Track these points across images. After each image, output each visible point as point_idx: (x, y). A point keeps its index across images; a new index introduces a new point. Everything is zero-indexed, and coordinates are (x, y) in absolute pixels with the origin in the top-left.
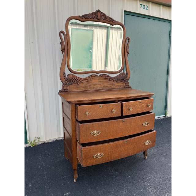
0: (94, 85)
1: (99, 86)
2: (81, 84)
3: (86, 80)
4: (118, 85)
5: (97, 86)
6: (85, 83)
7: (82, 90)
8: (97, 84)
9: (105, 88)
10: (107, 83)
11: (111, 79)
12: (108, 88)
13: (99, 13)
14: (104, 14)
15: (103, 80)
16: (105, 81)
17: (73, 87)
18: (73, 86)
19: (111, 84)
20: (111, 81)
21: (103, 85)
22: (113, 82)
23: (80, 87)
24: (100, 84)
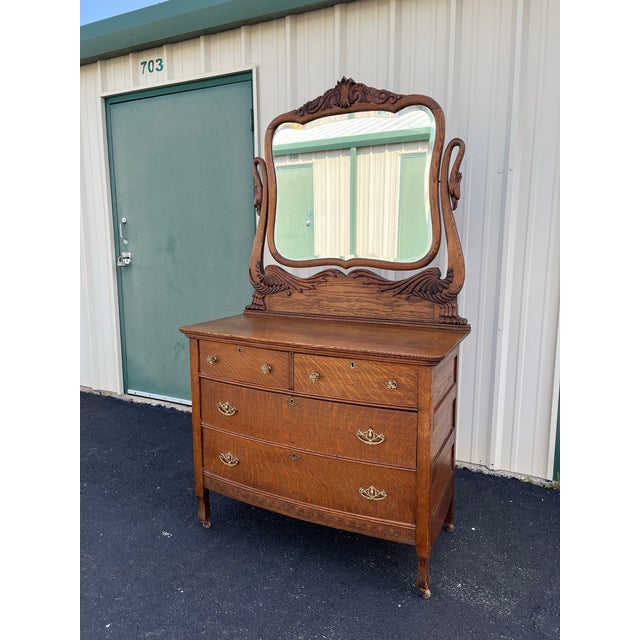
0: (332, 300)
1: (345, 305)
2: (296, 296)
3: (308, 285)
4: (412, 308)
5: (338, 304)
6: (308, 293)
7: (300, 311)
8: (338, 300)
9: (364, 314)
10: (374, 300)
11: (383, 288)
12: (373, 315)
13: (344, 87)
14: (359, 85)
15: (358, 290)
16: (364, 290)
17: (277, 303)
18: (276, 297)
19: (385, 305)
20: (385, 294)
21: (358, 305)
22: (394, 299)
23: (293, 302)
24: (349, 301)
